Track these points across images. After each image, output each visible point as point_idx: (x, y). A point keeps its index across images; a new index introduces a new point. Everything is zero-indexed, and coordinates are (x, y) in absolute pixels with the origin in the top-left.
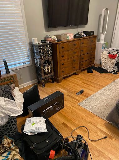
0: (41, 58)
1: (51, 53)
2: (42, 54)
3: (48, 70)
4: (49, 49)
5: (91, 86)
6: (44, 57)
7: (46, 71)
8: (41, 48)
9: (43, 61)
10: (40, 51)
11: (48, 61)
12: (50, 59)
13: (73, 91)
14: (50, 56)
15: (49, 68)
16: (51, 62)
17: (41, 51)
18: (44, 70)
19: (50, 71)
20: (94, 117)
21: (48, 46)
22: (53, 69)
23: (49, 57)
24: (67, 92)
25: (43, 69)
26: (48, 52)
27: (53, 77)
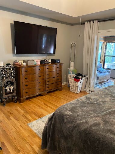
0: (3, 79)
1: (14, 75)
2: (4, 75)
3: (10, 90)
4: (12, 72)
5: (50, 107)
6: (6, 78)
7: (8, 90)
8: (4, 70)
9: (5, 81)
10: (2, 73)
11: (10, 82)
12: (13, 80)
13: (30, 111)
14: (13, 77)
15: (12, 88)
16: (13, 83)
17: (4, 73)
18: (6, 90)
19: (12, 91)
20: (35, 137)
21: (12, 69)
22: (15, 89)
23: (11, 78)
24: (23, 112)
25: (5, 88)
26: (11, 74)
27: (15, 96)
